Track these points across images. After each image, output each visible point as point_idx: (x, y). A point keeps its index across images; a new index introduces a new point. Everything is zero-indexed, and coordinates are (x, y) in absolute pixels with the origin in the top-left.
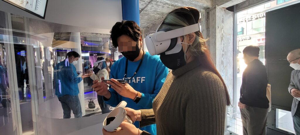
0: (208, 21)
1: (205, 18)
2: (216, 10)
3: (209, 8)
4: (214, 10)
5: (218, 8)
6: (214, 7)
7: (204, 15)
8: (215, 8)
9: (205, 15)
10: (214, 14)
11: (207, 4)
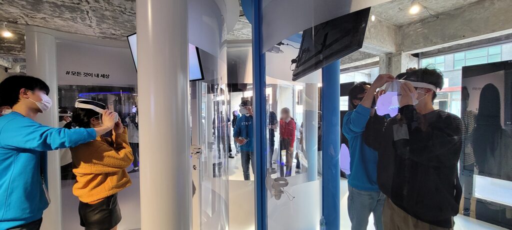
0: (389, 68)
1: (385, 64)
2: (401, 57)
3: (391, 53)
4: (398, 57)
5: (404, 54)
6: (398, 53)
7: (383, 60)
8: (400, 54)
9: (385, 61)
10: (399, 61)
11: (391, 49)
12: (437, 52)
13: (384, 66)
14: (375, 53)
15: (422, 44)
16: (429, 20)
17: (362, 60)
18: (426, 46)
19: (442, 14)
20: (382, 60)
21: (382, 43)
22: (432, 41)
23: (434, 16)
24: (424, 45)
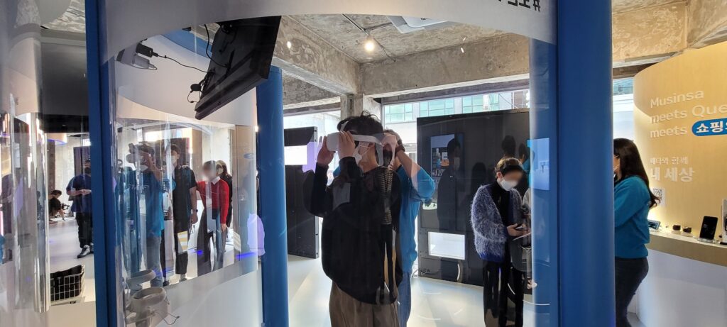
1: (346, 107)
2: (362, 100)
3: (352, 95)
4: (360, 99)
5: (365, 98)
6: (360, 95)
8: (362, 97)
9: (346, 103)
10: (361, 105)
11: (352, 89)
12: (397, 99)
13: (345, 109)
14: (335, 92)
15: (381, 89)
16: (387, 61)
17: (321, 98)
18: (385, 91)
19: (398, 57)
20: (343, 102)
21: (341, 80)
22: (390, 86)
23: (391, 58)
24: (384, 89)
